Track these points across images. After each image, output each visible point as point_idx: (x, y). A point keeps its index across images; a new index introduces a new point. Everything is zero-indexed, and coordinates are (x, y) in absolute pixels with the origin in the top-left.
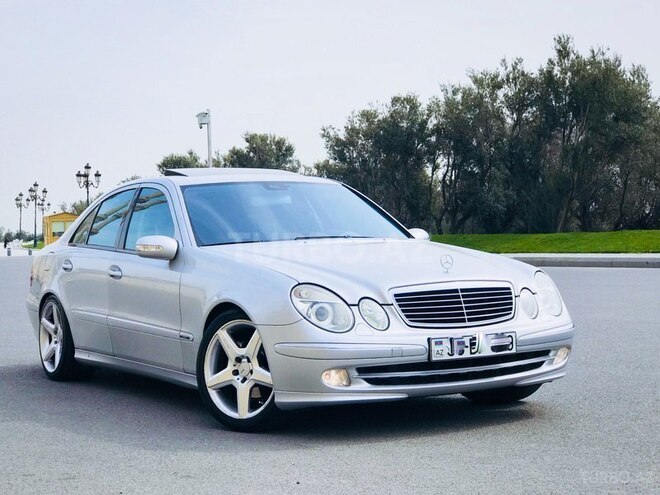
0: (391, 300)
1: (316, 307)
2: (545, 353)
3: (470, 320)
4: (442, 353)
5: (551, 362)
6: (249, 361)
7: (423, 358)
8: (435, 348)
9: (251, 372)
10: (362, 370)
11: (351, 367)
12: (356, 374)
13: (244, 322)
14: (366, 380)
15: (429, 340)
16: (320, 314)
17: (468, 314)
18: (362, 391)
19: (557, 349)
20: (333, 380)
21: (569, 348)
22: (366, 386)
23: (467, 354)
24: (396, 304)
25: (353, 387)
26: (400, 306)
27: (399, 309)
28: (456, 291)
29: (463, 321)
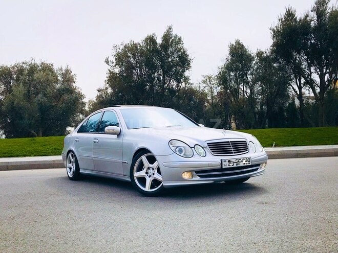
0: (207, 145)
1: (178, 148)
2: (259, 165)
3: (235, 153)
4: (226, 165)
5: (261, 168)
6: (153, 169)
7: (220, 167)
8: (224, 163)
9: (154, 174)
10: (197, 172)
11: (193, 171)
12: (195, 173)
13: (150, 154)
14: (198, 176)
15: (221, 160)
16: (181, 151)
17: (234, 150)
18: (197, 180)
19: (263, 164)
20: (186, 176)
21: (266, 163)
22: (198, 178)
23: (235, 166)
24: (208, 147)
25: (194, 179)
26: (210, 147)
27: (209, 149)
28: (229, 142)
29: (232, 153)
